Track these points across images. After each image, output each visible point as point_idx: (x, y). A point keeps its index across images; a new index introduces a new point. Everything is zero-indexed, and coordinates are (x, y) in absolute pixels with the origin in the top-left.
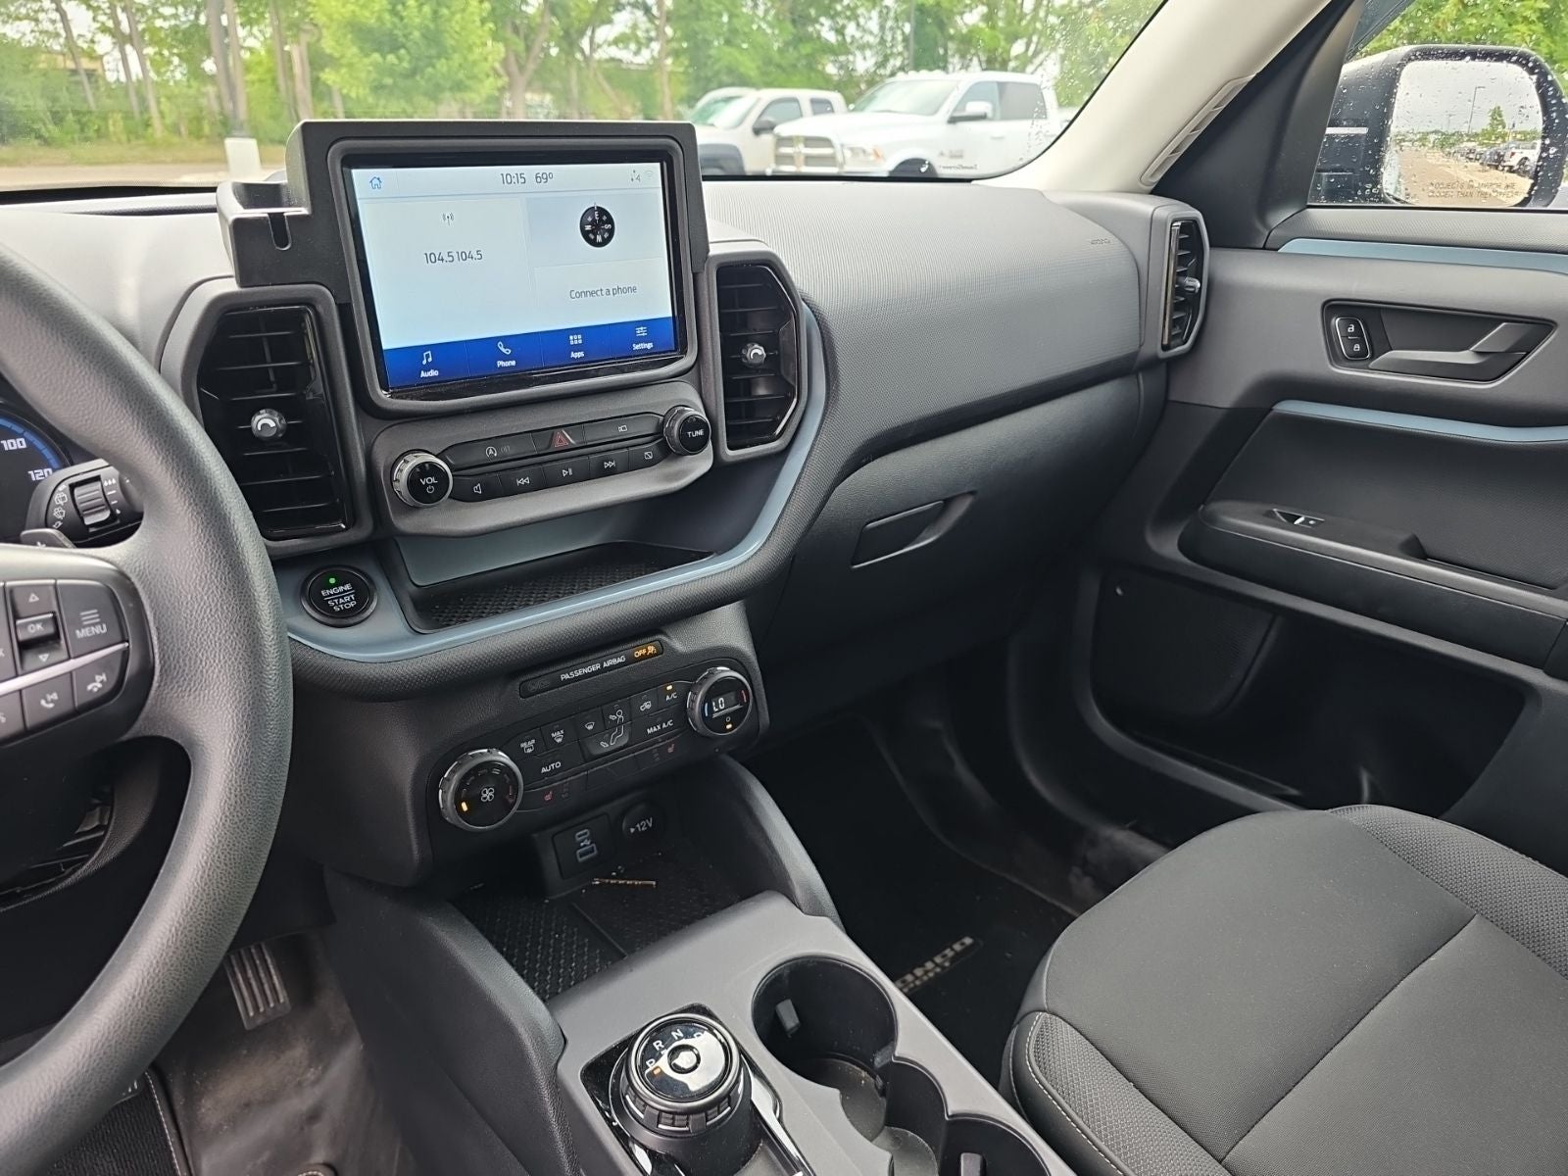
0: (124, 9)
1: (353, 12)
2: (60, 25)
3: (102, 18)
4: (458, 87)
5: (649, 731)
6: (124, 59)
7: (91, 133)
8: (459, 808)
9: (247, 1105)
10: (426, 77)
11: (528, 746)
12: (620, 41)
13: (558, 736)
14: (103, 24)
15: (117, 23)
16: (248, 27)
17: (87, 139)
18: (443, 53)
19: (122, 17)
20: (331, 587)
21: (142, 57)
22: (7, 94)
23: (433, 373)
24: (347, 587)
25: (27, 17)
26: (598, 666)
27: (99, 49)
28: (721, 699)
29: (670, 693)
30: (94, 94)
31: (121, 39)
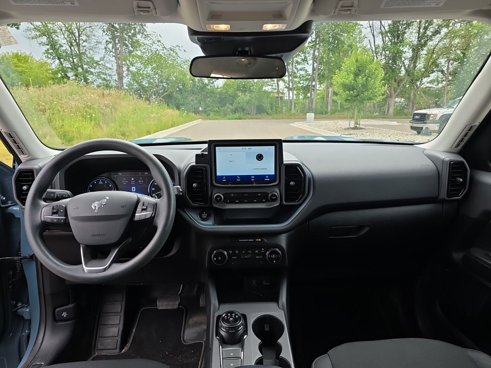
0: (292, 82)
1: (344, 81)
2: (277, 87)
3: (286, 85)
4: (370, 99)
5: (257, 257)
6: (289, 94)
7: (278, 112)
8: (214, 259)
9: (197, 323)
10: (360, 97)
11: (231, 252)
12: (431, 82)
13: (237, 252)
14: (286, 86)
15: (289, 86)
16: (320, 85)
17: (277, 113)
18: (367, 90)
19: (291, 84)
20: (204, 214)
21: (293, 93)
22: (263, 103)
23: (225, 180)
24: (206, 214)
25: (271, 85)
26: (247, 240)
27: (285, 92)
28: (274, 255)
29: (263, 250)
30: (281, 102)
31: (289, 89)
